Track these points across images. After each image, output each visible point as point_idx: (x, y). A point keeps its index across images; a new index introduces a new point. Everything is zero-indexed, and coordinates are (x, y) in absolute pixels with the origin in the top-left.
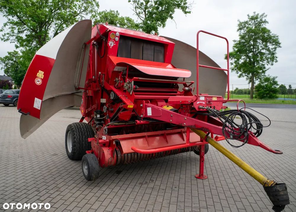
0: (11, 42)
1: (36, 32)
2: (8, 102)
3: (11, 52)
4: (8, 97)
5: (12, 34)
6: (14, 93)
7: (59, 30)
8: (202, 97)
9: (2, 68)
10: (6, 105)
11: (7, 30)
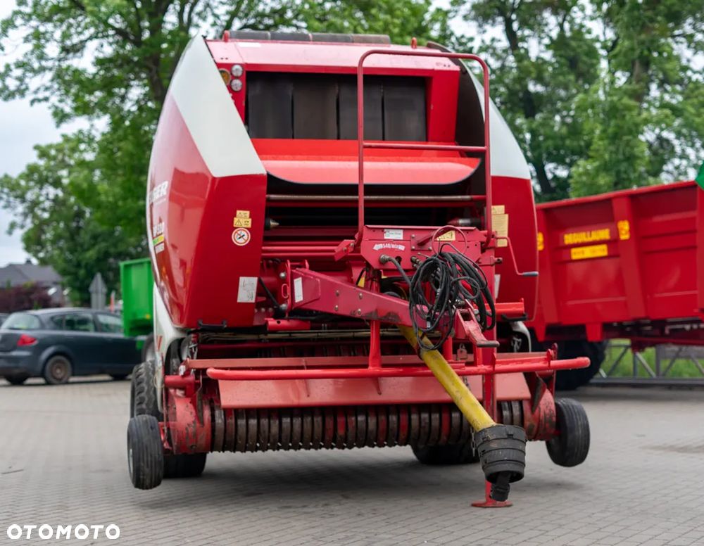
0: (33, 102)
1: (138, 42)
2: (21, 364)
3: (50, 146)
4: (21, 342)
5: (36, 65)
6: (42, 326)
7: (240, 18)
8: (391, 231)
9: (13, 226)
10: (17, 380)
11: (17, 46)
